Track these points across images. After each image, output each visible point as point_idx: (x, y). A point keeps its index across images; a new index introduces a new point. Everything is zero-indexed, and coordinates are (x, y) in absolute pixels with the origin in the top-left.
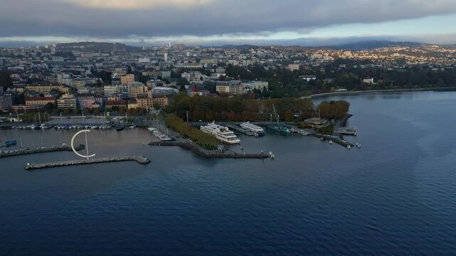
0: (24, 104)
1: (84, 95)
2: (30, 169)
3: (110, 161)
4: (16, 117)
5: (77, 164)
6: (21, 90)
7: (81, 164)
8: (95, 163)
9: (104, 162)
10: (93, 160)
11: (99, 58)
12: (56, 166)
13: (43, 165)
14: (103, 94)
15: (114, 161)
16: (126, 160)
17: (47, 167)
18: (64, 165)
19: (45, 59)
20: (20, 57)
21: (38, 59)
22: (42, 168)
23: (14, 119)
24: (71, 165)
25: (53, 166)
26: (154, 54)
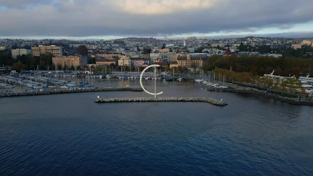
0: (95, 63)
1: (136, 59)
2: (99, 102)
3: (178, 101)
4: (89, 70)
5: (145, 101)
6: (93, 56)
7: (149, 101)
8: (163, 101)
9: (171, 101)
10: (160, 99)
11: (140, 45)
12: (124, 101)
13: (113, 99)
14: (149, 58)
15: (182, 101)
16: (196, 101)
17: (115, 102)
18: (132, 101)
19: (108, 45)
20: (94, 44)
21: (104, 45)
22: (111, 102)
23: (88, 71)
24: (139, 101)
25: (121, 101)
26: (175, 42)
